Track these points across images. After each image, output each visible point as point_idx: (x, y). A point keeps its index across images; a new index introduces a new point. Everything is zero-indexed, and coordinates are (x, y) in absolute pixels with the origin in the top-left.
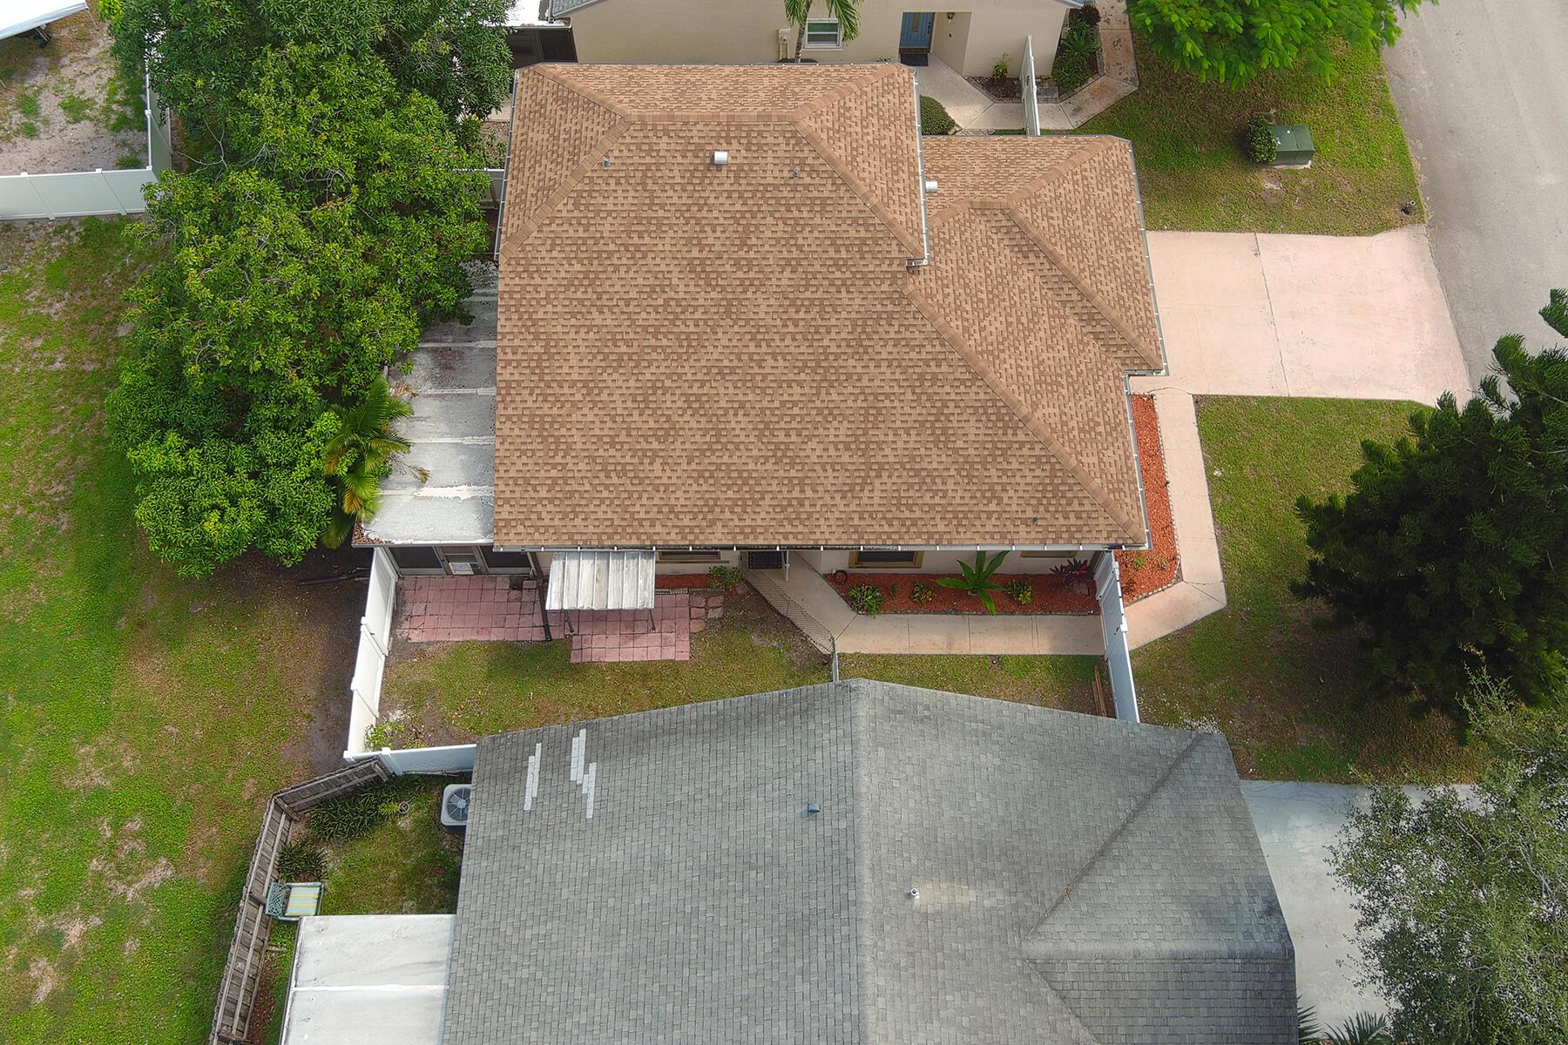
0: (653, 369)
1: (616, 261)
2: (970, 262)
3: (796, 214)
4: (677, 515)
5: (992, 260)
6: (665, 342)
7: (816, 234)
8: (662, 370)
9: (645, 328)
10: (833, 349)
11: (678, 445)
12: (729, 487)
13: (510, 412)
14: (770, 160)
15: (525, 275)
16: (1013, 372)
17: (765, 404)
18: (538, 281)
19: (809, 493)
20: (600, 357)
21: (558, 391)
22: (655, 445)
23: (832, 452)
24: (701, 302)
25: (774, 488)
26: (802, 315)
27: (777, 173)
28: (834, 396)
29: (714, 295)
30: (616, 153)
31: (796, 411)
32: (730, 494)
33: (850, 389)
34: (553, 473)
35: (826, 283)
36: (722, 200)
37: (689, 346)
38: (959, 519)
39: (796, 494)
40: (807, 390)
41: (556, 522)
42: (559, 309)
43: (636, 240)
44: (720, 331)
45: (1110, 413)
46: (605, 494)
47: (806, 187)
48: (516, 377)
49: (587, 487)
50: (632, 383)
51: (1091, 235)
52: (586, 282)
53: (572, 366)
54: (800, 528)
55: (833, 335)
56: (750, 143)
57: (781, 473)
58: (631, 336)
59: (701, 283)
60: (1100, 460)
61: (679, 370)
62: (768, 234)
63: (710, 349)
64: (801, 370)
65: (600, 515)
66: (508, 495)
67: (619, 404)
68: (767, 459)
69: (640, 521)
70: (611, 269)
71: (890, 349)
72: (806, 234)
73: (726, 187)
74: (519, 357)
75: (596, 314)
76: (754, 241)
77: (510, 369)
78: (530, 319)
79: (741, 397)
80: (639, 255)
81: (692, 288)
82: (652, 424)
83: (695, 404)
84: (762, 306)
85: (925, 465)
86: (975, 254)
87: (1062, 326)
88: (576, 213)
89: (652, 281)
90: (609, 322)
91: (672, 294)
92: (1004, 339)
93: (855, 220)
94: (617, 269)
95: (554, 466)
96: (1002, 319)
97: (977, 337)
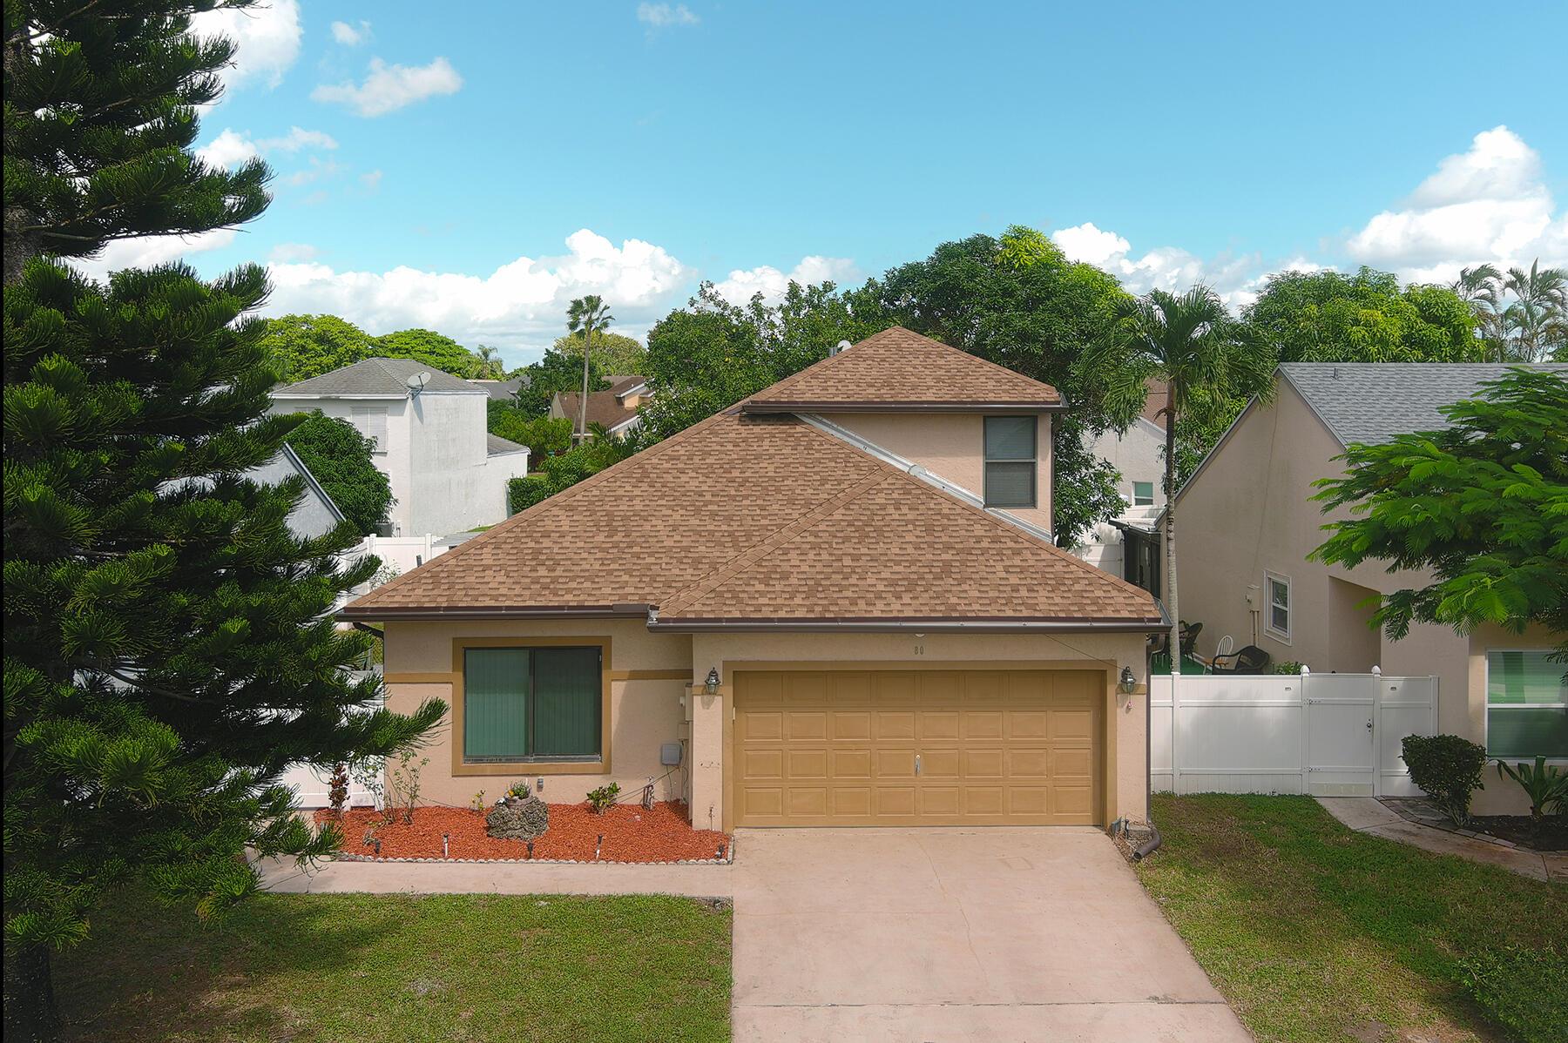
96: (705, 488)
97: (666, 465)
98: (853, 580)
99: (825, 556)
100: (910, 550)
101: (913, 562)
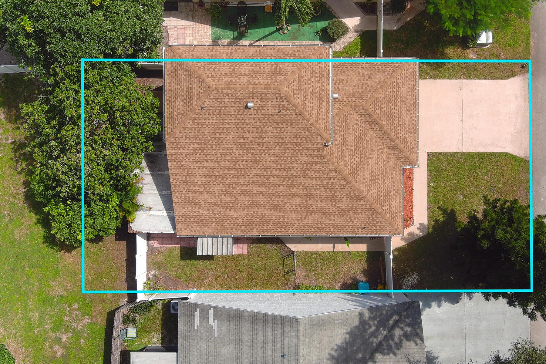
0: (228, 181)
1: (211, 144)
2: (349, 134)
3: (281, 126)
4: (240, 226)
5: (357, 131)
6: (232, 172)
7: (289, 134)
8: (232, 181)
9: (224, 167)
10: (295, 174)
11: (239, 205)
12: (258, 218)
13: (177, 195)
14: (270, 105)
15: (176, 149)
16: (361, 179)
17: (270, 192)
18: (182, 151)
19: (286, 220)
20: (208, 177)
21: (194, 188)
22: (231, 205)
23: (294, 207)
24: (245, 158)
25: (274, 218)
26: (283, 162)
27: (273, 111)
28: (295, 190)
29: (250, 155)
30: (208, 103)
31: (281, 194)
32: (258, 220)
33: (301, 187)
34: (195, 214)
35: (293, 151)
36: (251, 121)
37: (241, 173)
38: (338, 227)
39: (281, 220)
40: (285, 187)
41: (198, 229)
42: (191, 160)
43: (218, 136)
44: (252, 168)
45: (396, 186)
46: (214, 220)
47: (285, 116)
48: (178, 184)
49: (208, 218)
50: (221, 185)
51: (397, 111)
52: (200, 151)
53: (198, 180)
54: (283, 230)
55: (295, 169)
56: (262, 99)
57: (276, 214)
58: (219, 170)
59: (245, 151)
60: (390, 206)
61: (238, 181)
62: (270, 134)
63: (249, 174)
64: (283, 181)
65: (213, 226)
66: (180, 220)
67: (217, 192)
68: (271, 209)
69: (227, 229)
70: (209, 146)
71: (316, 174)
72: (285, 133)
73: (253, 116)
74: (178, 177)
75: (205, 162)
76: (265, 136)
77: (175, 181)
78: (180, 164)
79: (261, 190)
80: (220, 141)
81: (241, 153)
82: (229, 199)
83: (244, 192)
84: (268, 160)
85: (327, 211)
86: (351, 130)
87: (382, 152)
88: (194, 126)
89: (225, 151)
90: (210, 165)
91: (234, 155)
92: (359, 165)
93: (304, 128)
94: (212, 146)
95: (195, 212)
96: (359, 156)
97: (349, 167)
98: (407, 123)
99: (399, 128)
100: (397, 108)
101: (401, 108)
